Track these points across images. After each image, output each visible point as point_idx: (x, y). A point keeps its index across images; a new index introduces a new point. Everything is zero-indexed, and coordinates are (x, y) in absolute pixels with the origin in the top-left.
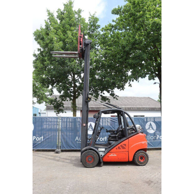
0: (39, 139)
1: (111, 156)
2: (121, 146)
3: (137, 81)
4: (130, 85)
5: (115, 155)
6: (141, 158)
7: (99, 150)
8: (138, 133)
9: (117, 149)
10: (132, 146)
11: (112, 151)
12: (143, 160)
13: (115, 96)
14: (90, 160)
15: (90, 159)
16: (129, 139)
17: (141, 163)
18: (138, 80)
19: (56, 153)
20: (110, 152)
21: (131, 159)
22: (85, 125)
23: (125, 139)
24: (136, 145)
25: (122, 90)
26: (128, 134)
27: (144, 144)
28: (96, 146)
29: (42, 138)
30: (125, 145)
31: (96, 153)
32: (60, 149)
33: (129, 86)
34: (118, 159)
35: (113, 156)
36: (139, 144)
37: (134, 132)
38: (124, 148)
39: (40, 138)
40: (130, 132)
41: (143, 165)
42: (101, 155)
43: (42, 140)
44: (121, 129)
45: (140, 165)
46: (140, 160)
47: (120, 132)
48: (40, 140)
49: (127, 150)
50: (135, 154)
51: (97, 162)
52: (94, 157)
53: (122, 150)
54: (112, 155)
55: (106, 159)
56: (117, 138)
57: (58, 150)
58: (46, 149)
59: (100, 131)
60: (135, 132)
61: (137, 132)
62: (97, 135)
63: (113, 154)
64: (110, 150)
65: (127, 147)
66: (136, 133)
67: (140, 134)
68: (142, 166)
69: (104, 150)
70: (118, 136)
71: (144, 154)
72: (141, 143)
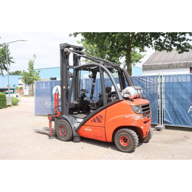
2: (97, 117)
5: (90, 130)
6: (125, 140)
7: (77, 121)
8: (121, 101)
10: (110, 120)
11: (87, 123)
16: (107, 108)
20: (85, 124)
21: (110, 139)
24: (115, 119)
27: (128, 118)
30: (101, 116)
34: (94, 135)
36: (119, 117)
38: (100, 121)
42: (75, 128)
45: (121, 151)
53: (97, 124)
54: (86, 129)
56: (95, 106)
63: (88, 129)
64: (85, 122)
65: (103, 121)
68: (124, 152)
69: (81, 121)
72: (123, 117)
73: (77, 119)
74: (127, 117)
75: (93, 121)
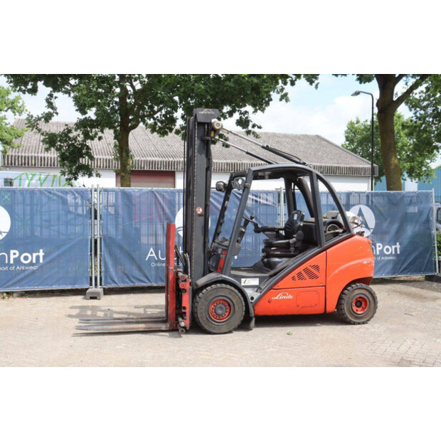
0: (32, 258)
1: (277, 298)
2: (306, 270)
3: (314, 84)
4: (284, 97)
5: (290, 297)
6: (358, 304)
7: (243, 284)
8: (352, 236)
9: (293, 278)
10: (336, 271)
11: (280, 285)
12: (363, 309)
13: (250, 128)
14: (220, 312)
15: (221, 308)
16: (328, 251)
17: (356, 318)
18: (316, 82)
19: (92, 298)
20: (275, 287)
21: (331, 307)
22: (201, 210)
23: (316, 250)
24: (347, 269)
25: (259, 111)
26: (323, 238)
27: (368, 264)
28: (233, 272)
29: (41, 254)
30: (317, 267)
31: (236, 291)
32: (99, 286)
33: (281, 100)
34: (298, 306)
35: (283, 299)
36: (354, 265)
37: (341, 231)
38: (313, 276)
39: (35, 255)
40: (328, 232)
41: (363, 323)
42: (252, 298)
43: (41, 261)
44: (302, 225)
45: (354, 324)
46: (355, 308)
47: (300, 232)
48: (34, 261)
49: (321, 280)
50: (342, 293)
51: (239, 316)
52: (231, 304)
53: (308, 282)
54: (280, 297)
55: (263, 309)
56: (292, 249)
57: (92, 289)
58: (54, 287)
59: (243, 230)
60: (343, 232)
61: (350, 231)
62: (238, 241)
63: (285, 295)
64: (276, 283)
65: (321, 275)
66: (345, 235)
67: (357, 237)
68: (359, 324)
69: (256, 282)
70: (295, 243)
71: (367, 293)
72: (360, 263)
73: (243, 280)
74: (365, 263)
75: (296, 278)
